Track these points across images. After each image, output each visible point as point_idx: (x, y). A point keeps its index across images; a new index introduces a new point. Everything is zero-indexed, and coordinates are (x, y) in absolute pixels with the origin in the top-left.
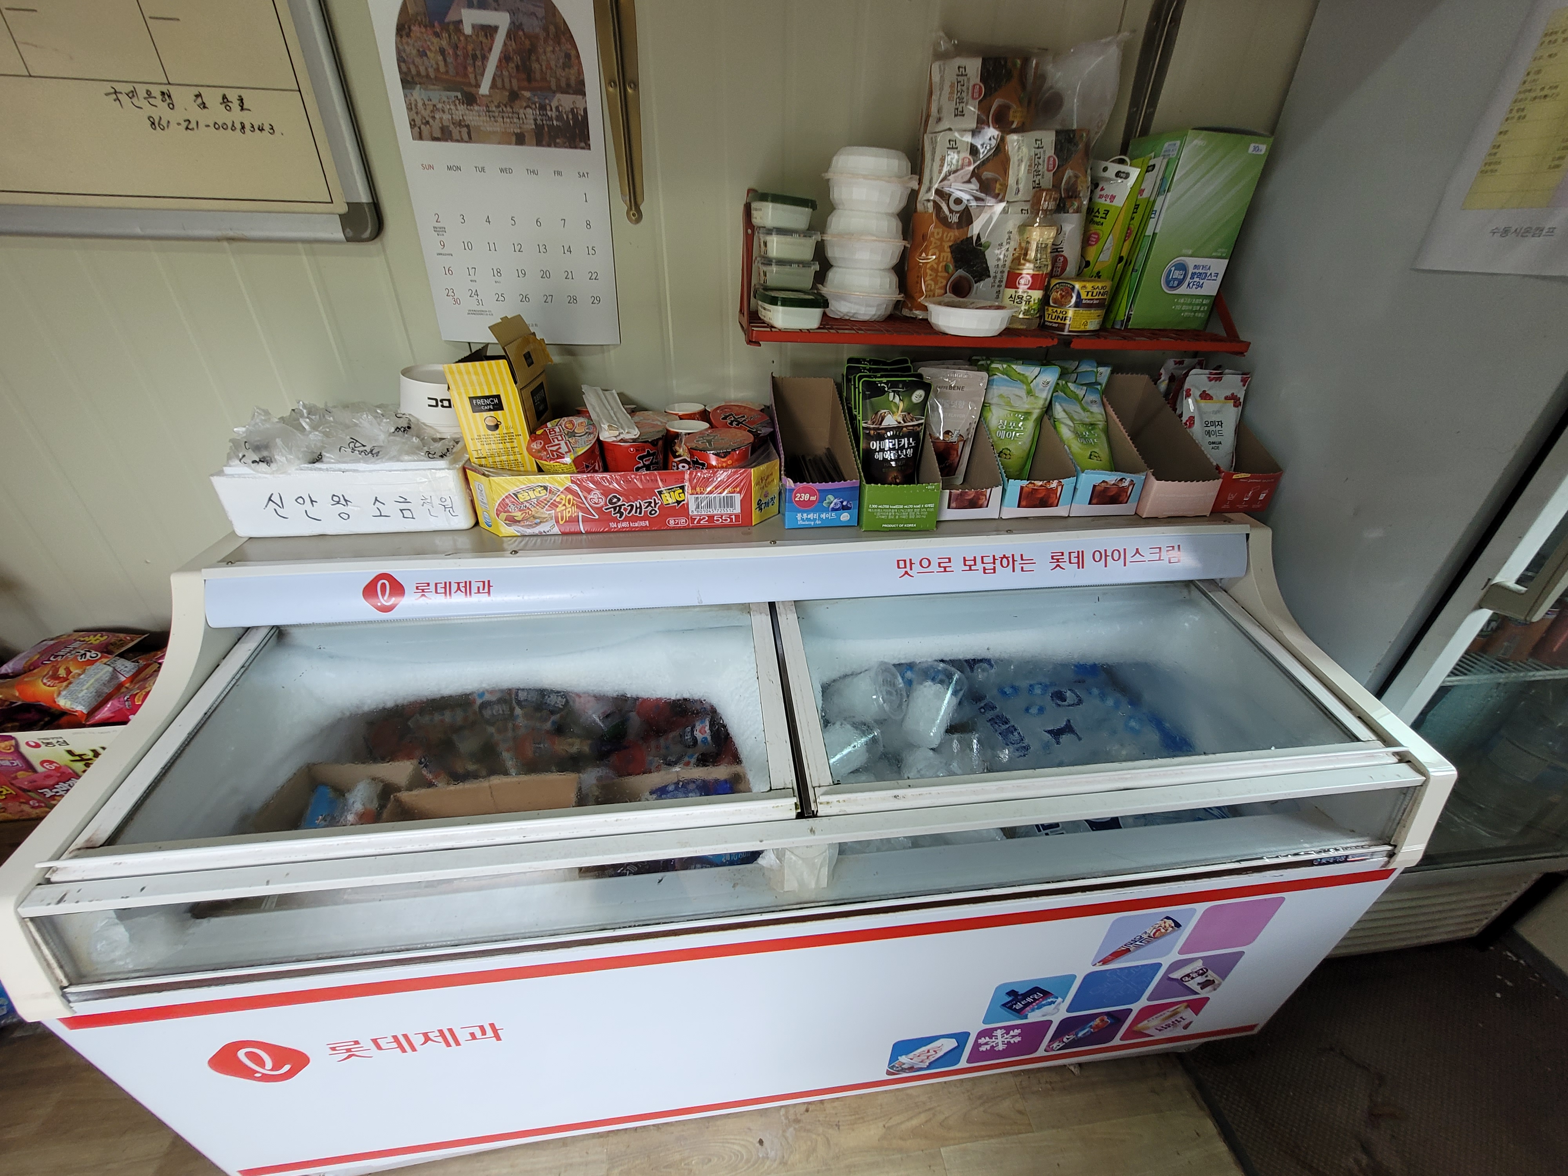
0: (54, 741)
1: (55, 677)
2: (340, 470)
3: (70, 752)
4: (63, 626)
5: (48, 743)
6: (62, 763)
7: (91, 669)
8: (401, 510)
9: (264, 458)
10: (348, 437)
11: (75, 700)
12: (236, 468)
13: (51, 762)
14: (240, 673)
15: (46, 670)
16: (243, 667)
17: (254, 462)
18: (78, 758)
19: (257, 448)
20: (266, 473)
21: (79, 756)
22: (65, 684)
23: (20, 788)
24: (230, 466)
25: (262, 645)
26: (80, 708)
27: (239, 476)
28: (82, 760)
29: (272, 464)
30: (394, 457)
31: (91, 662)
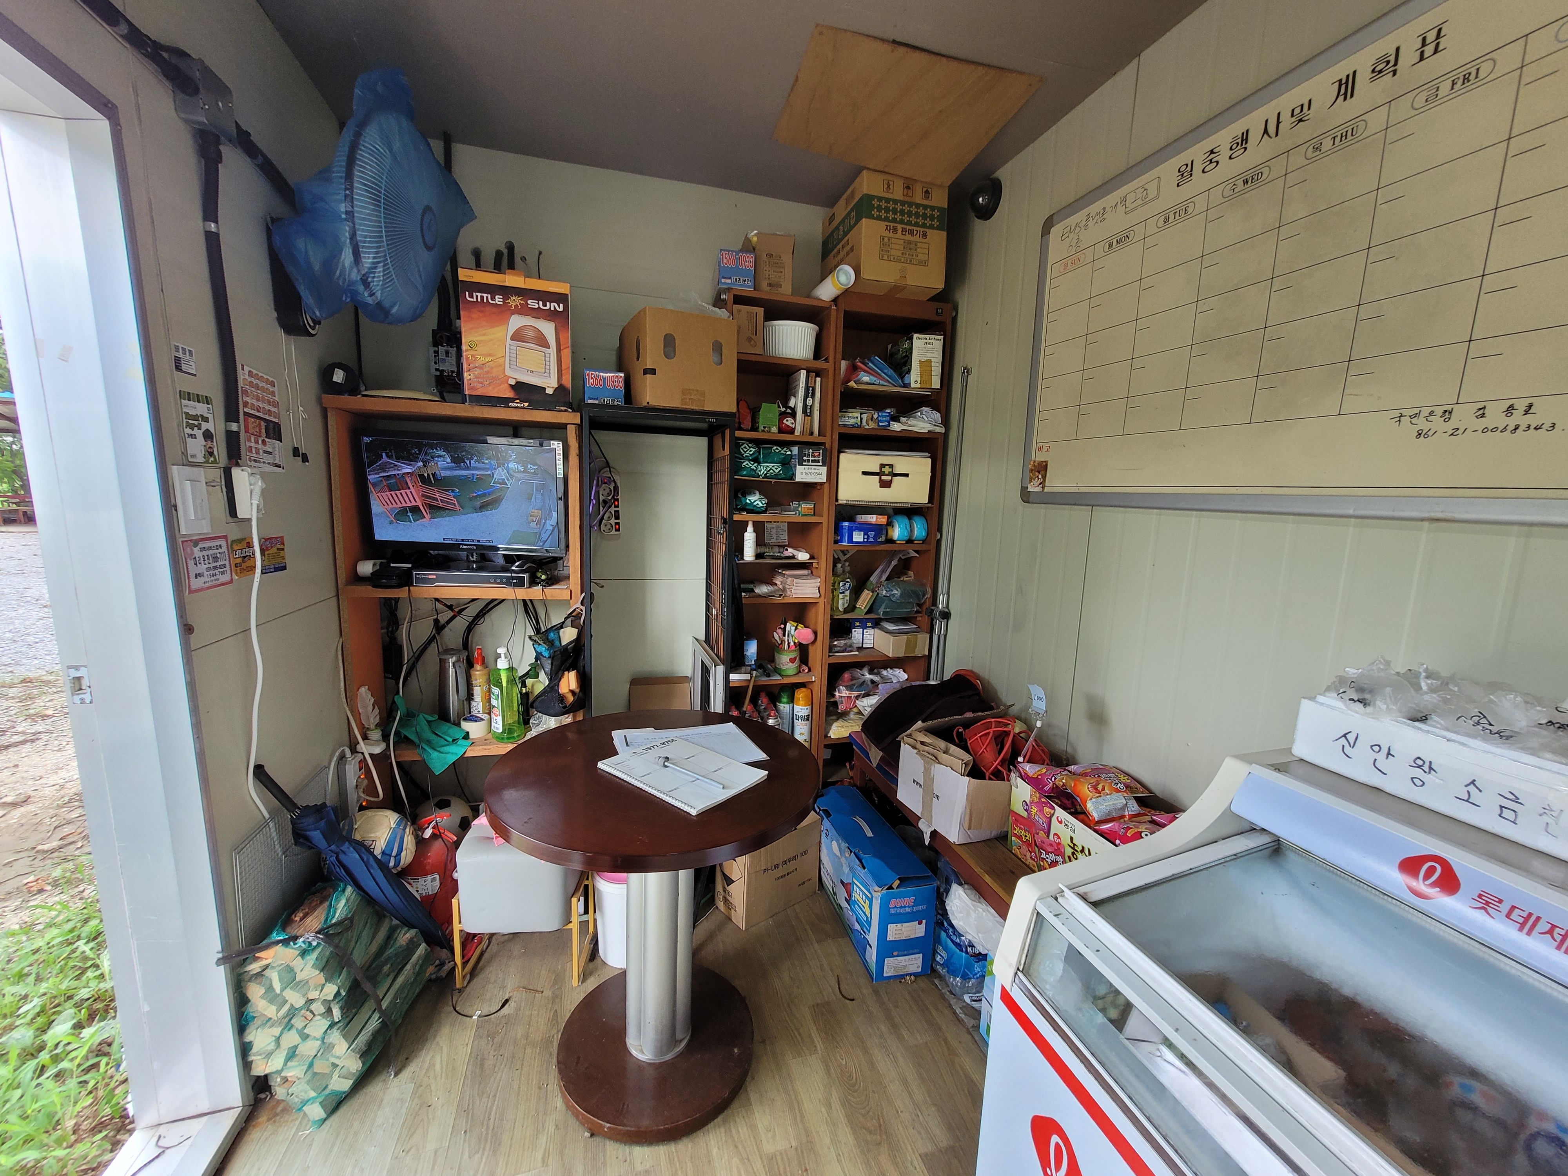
0: (1070, 826)
1: (1095, 788)
2: (1444, 737)
3: (1072, 838)
4: (1110, 760)
5: (1066, 825)
6: (1063, 843)
7: (1115, 795)
8: (1502, 807)
9: (1364, 699)
10: (1476, 710)
11: (1096, 808)
12: (1331, 700)
13: (1059, 838)
14: (1230, 858)
15: (1093, 780)
16: (1235, 855)
17: (1350, 700)
18: (1072, 845)
19: (1360, 690)
20: (1357, 713)
21: (1074, 845)
22: (1098, 795)
23: (1035, 841)
24: (1325, 696)
25: (1258, 849)
26: (1096, 816)
27: (1328, 706)
28: (1073, 848)
29: (1368, 707)
30: (1531, 748)
31: (1117, 791)
